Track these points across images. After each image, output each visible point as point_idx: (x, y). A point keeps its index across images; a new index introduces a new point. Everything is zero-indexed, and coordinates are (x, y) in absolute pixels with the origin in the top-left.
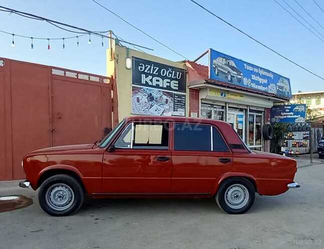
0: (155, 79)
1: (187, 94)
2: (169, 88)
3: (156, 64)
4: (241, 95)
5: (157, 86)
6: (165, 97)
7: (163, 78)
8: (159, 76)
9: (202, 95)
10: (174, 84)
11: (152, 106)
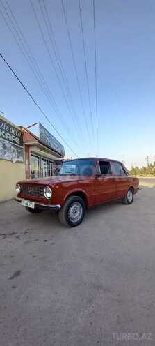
0: (7, 134)
1: (24, 147)
2: (14, 142)
3: (7, 124)
4: (48, 152)
5: (8, 139)
6: (12, 148)
7: (12, 134)
8: (9, 132)
9: (32, 150)
10: (17, 140)
11: (5, 153)
